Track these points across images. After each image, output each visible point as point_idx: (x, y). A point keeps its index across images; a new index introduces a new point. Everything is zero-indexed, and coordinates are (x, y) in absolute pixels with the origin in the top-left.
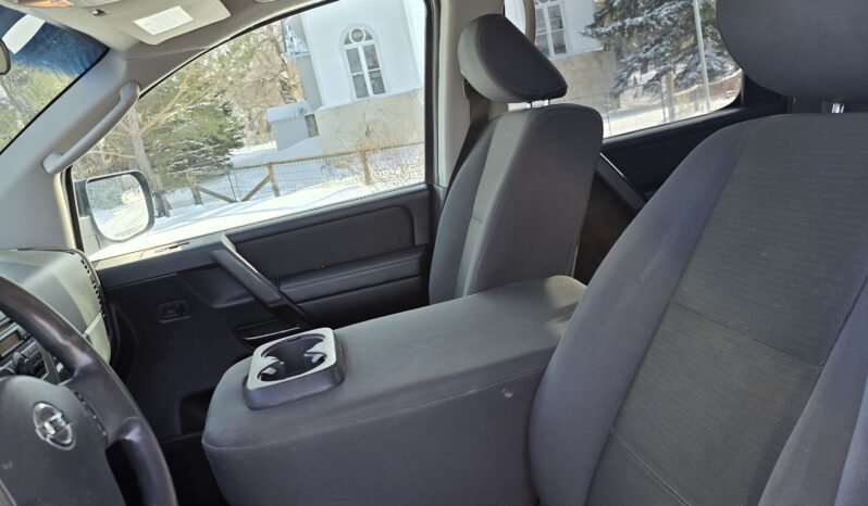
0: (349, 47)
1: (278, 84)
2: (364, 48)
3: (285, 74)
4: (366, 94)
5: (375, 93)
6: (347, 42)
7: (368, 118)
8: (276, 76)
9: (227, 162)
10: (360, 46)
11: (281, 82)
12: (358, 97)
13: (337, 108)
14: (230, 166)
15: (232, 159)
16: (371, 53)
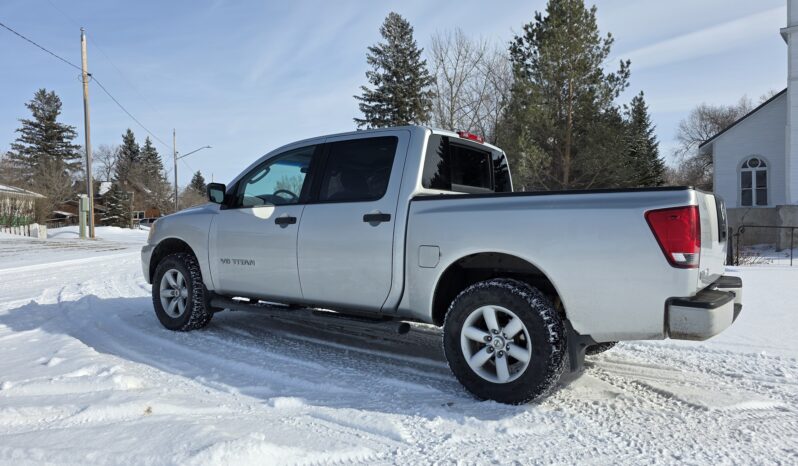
0: (745, 170)
2: (758, 173)
5: (757, 203)
6: (745, 166)
7: (745, 220)
10: (754, 171)
12: (742, 205)
16: (762, 177)
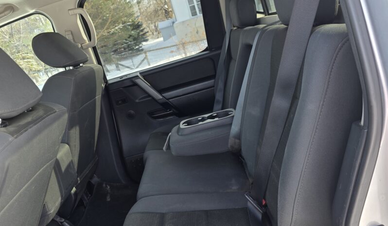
1: (164, 11)
3: (166, 6)
4: (196, 14)
5: (200, 13)
7: (197, 25)
8: (162, 7)
9: (141, 49)
11: (165, 10)
12: (193, 16)
13: (183, 22)
14: (142, 50)
15: (143, 47)
